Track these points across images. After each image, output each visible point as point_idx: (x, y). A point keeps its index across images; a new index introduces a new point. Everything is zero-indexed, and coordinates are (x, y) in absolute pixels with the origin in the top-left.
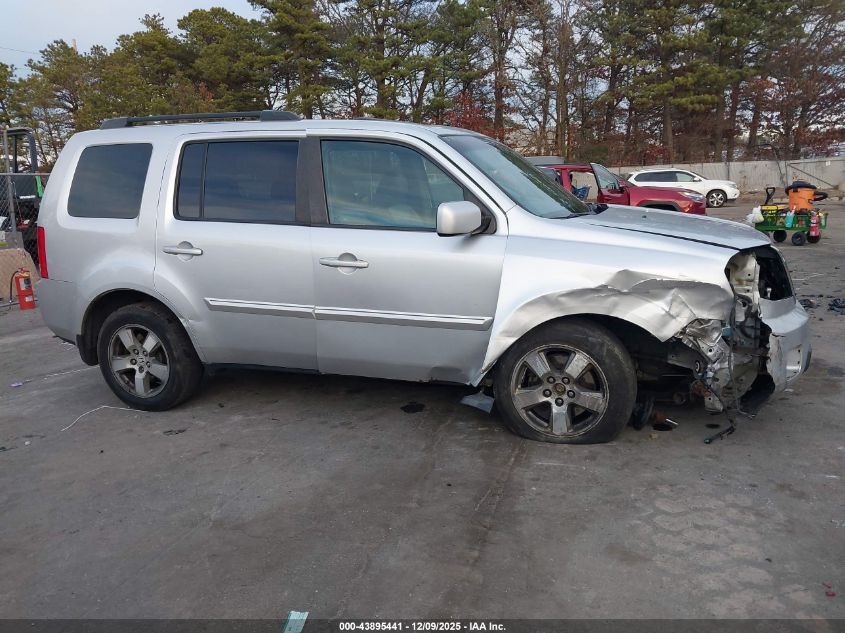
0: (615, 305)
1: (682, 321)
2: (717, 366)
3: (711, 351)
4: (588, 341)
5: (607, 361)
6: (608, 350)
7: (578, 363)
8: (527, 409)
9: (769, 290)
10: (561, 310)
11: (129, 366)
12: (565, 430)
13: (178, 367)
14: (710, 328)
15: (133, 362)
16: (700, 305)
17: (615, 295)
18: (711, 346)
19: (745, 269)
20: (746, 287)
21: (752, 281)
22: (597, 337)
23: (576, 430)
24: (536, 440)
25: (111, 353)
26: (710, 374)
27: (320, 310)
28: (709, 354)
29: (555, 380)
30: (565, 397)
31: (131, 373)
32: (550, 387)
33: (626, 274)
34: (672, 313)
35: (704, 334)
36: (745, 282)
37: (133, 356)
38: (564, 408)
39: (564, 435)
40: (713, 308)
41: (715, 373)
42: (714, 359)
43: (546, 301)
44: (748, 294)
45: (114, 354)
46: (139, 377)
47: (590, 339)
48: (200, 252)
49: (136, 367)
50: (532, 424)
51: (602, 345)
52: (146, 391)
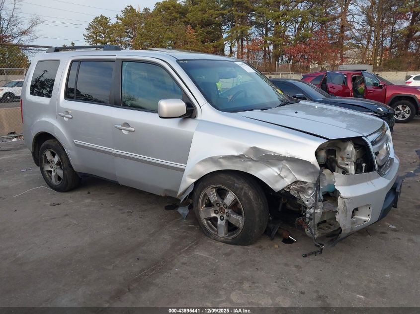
0: (250, 167)
1: (288, 181)
2: (312, 211)
3: (308, 201)
4: (234, 186)
5: (243, 199)
6: (245, 192)
7: (230, 198)
8: (207, 219)
9: (364, 165)
10: (220, 166)
11: (50, 169)
12: (223, 235)
13: (66, 172)
14: (307, 187)
15: (51, 167)
16: (300, 172)
17: (250, 161)
18: (307, 198)
19: (346, 151)
20: (346, 162)
21: (350, 159)
22: (239, 184)
23: (229, 236)
24: (209, 237)
25: (44, 162)
26: (308, 215)
27: (116, 151)
28: (307, 203)
29: (220, 206)
30: (225, 216)
31: (50, 172)
32: (218, 209)
33: (255, 149)
34: (281, 175)
35: (303, 190)
36: (345, 159)
37: (51, 164)
38: (224, 222)
39: (223, 237)
40: (307, 175)
41: (311, 215)
42: (309, 206)
43: (213, 160)
44: (347, 167)
45: (45, 162)
46: (53, 174)
47: (236, 185)
48: (71, 117)
49: (52, 170)
50: (208, 228)
51: (242, 189)
52: (56, 182)
